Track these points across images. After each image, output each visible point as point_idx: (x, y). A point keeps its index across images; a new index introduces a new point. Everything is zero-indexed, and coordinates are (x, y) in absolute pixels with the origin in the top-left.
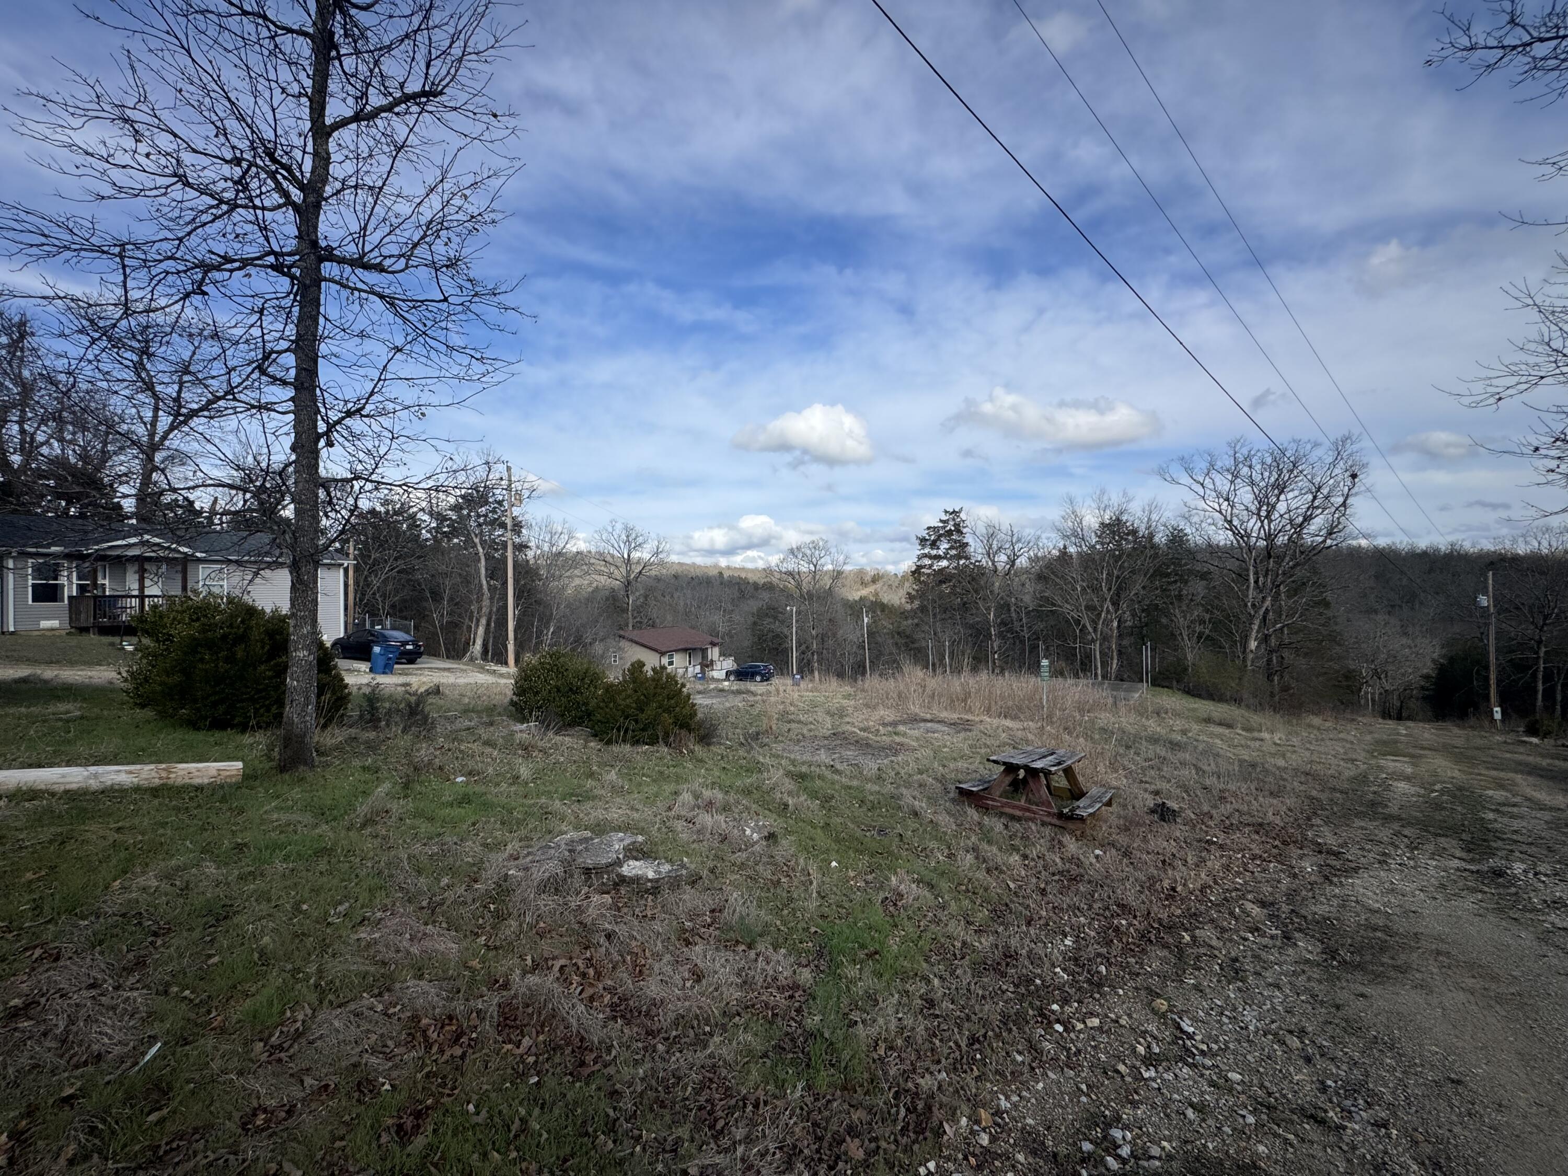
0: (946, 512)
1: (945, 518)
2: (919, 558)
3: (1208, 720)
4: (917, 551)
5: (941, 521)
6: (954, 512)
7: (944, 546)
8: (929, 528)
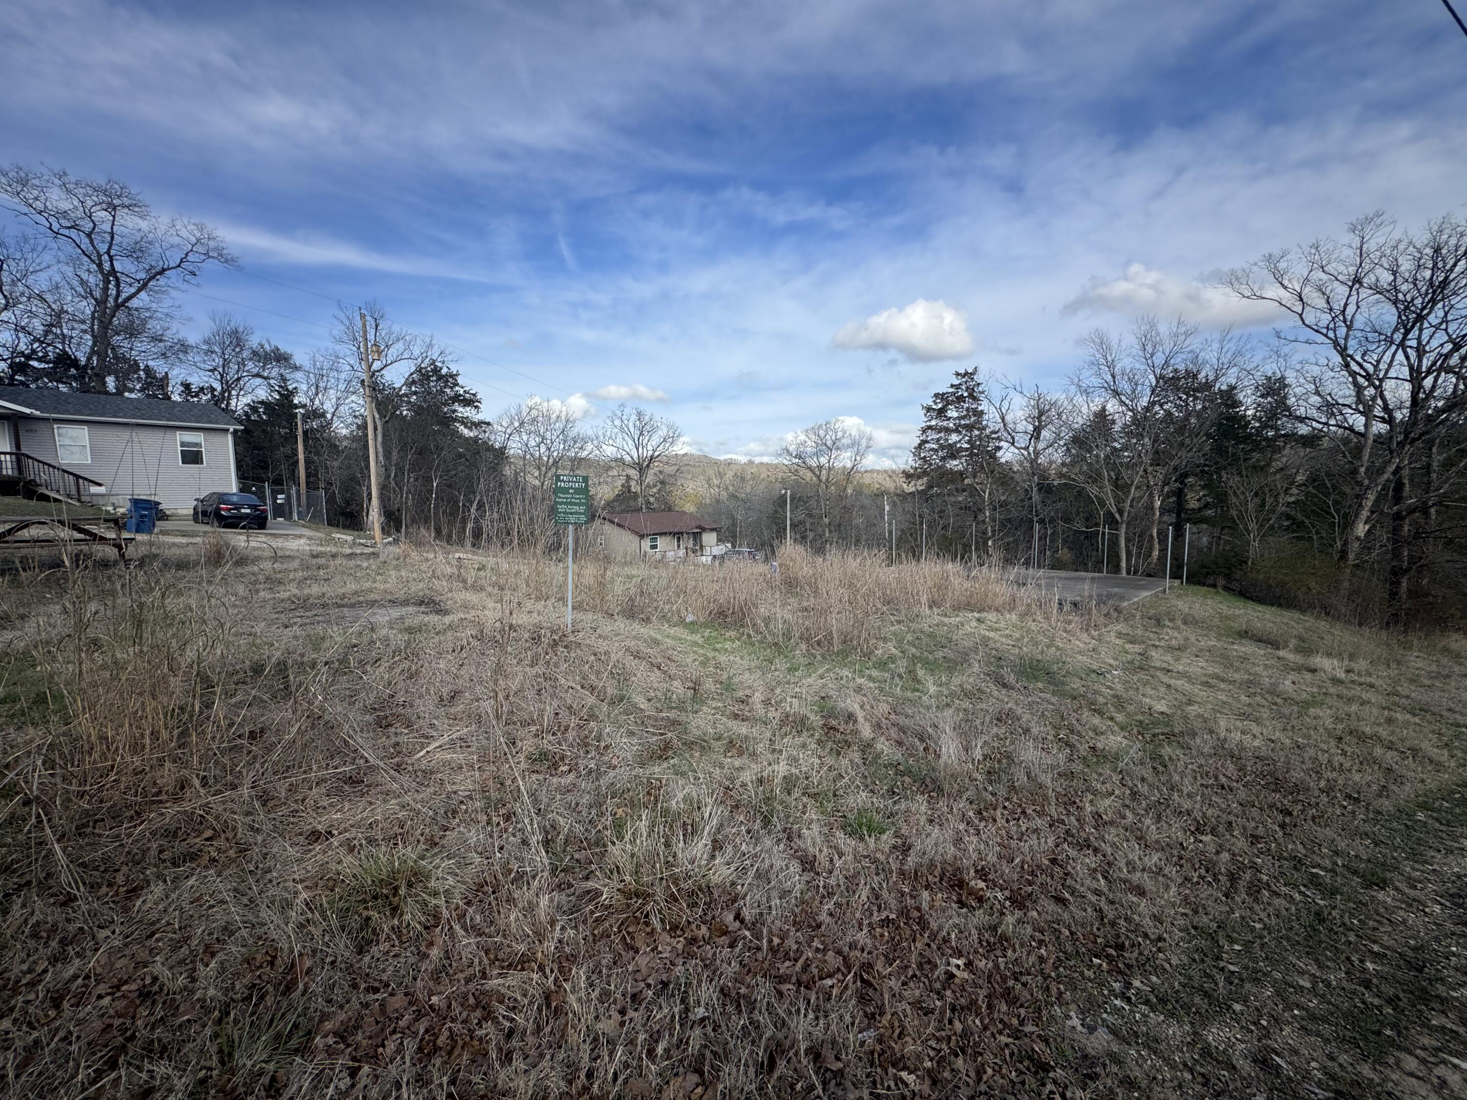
0: (958, 374)
1: (956, 382)
2: (924, 431)
3: (1244, 634)
4: (921, 420)
5: (952, 386)
6: (966, 374)
7: (952, 413)
8: (936, 395)
